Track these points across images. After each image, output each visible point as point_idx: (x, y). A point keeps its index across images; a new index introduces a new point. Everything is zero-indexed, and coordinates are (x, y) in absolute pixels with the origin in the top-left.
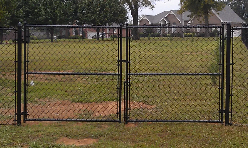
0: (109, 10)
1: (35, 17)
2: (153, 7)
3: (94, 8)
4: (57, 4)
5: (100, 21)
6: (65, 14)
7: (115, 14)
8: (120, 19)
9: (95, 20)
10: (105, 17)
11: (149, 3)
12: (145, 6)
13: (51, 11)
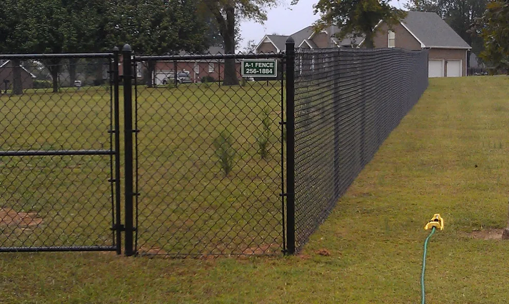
0: (170, 25)
1: (18, 41)
2: (264, 18)
3: (139, 20)
4: (62, 13)
5: (152, 48)
6: (80, 35)
7: (183, 34)
8: (194, 44)
9: (140, 45)
10: (162, 39)
11: (257, 9)
12: (249, 16)
13: (49, 29)
